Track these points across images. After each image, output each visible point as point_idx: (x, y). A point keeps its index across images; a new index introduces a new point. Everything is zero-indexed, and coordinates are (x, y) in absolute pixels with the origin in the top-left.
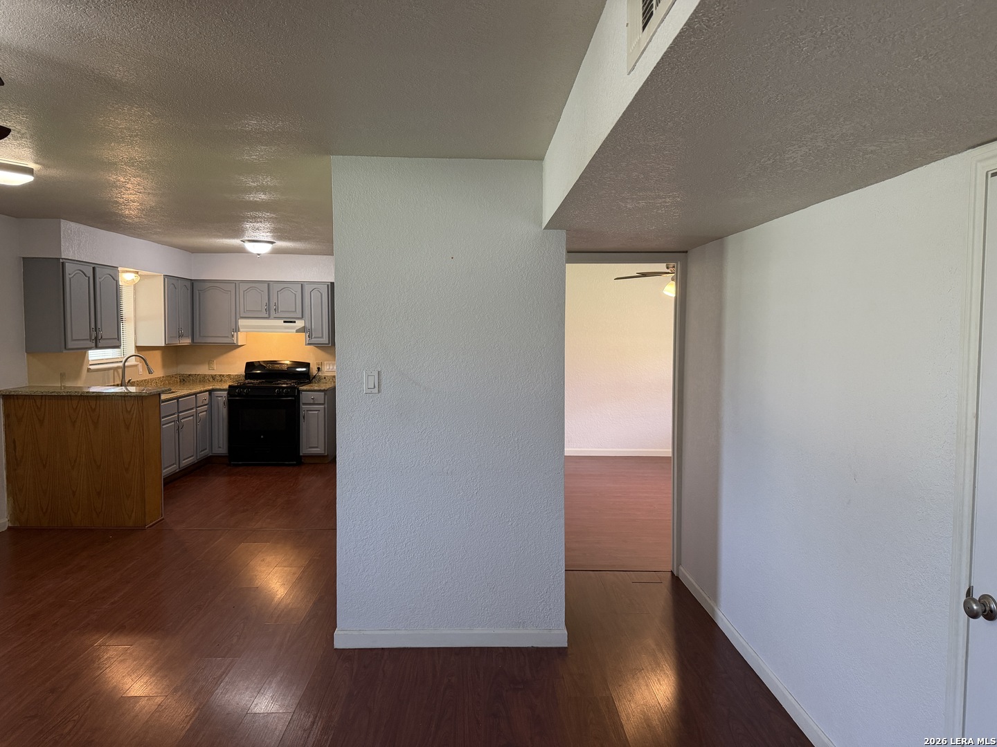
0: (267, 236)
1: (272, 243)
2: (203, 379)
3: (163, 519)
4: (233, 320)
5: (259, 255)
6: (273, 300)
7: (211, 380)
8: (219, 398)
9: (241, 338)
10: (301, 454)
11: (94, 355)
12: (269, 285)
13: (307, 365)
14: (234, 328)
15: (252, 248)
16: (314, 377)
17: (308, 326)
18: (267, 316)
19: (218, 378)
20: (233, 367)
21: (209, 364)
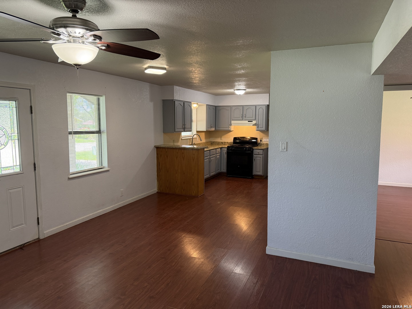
0: (243, 87)
1: (245, 90)
2: (218, 143)
3: (204, 194)
4: (230, 121)
5: (240, 95)
6: (245, 113)
7: (221, 144)
8: (224, 151)
9: (232, 128)
10: (253, 174)
11: (184, 134)
12: (243, 107)
13: (256, 139)
14: (230, 124)
15: (237, 92)
16: (259, 144)
17: (257, 123)
18: (242, 119)
19: (224, 143)
20: (229, 139)
21: (221, 138)
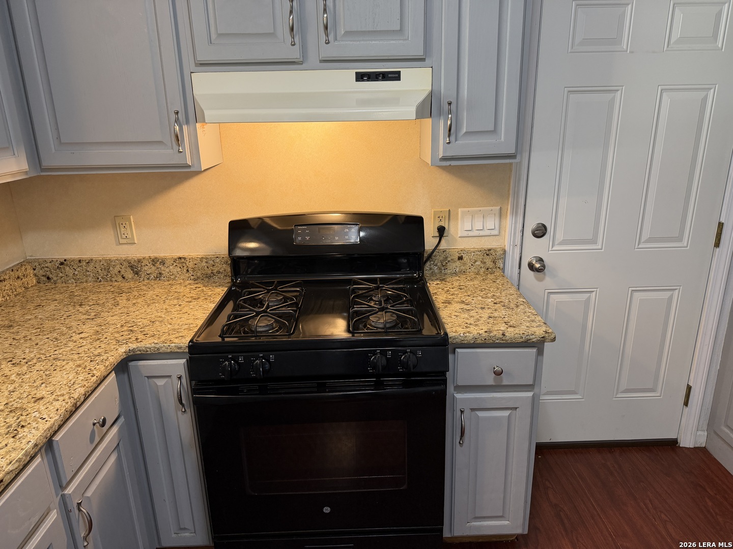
7: (129, 274)
8: (160, 382)
9: (207, 143)
14: (179, 106)
16: (430, 256)
17: (446, 91)
18: (294, 53)
19: (149, 269)
20: (189, 236)
21: (115, 226)
